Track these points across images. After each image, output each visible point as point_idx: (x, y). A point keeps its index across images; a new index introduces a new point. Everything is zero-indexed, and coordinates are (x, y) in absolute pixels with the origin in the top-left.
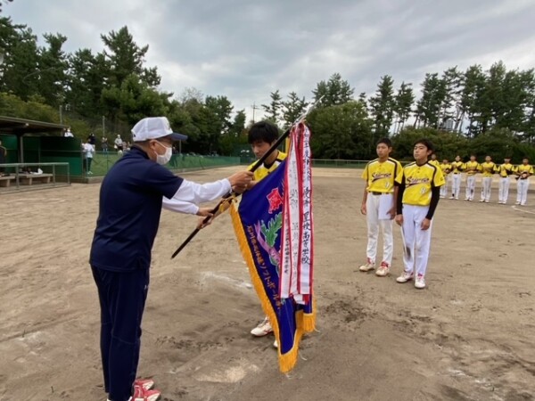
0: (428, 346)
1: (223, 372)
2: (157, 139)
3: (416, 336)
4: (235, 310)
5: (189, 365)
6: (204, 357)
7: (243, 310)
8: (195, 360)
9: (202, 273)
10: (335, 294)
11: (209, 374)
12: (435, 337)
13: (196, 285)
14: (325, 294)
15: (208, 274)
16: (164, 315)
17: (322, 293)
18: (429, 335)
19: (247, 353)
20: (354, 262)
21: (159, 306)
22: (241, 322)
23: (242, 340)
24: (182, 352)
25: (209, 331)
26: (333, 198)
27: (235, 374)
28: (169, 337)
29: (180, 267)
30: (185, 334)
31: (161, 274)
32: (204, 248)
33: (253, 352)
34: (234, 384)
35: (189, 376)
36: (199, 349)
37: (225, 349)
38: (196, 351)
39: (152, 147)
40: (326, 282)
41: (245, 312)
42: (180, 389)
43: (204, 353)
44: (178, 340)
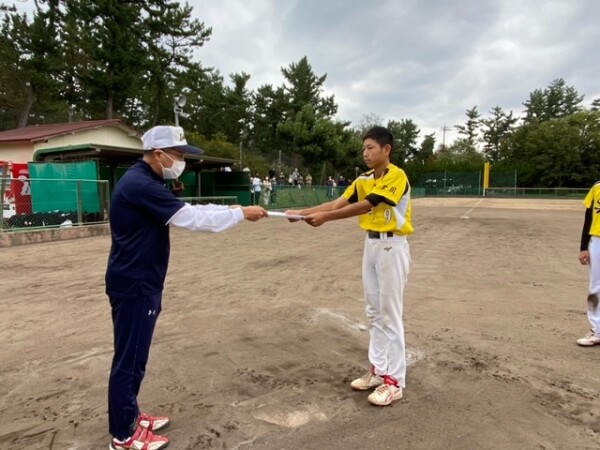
0: (575, 430)
1: (285, 414)
2: (162, 149)
3: (563, 414)
4: (333, 351)
5: (252, 402)
6: (273, 396)
7: (343, 352)
8: (262, 396)
9: (318, 309)
10: (470, 349)
11: (269, 414)
12: (593, 419)
13: (305, 321)
14: (457, 347)
15: (324, 311)
16: (257, 347)
17: (453, 346)
18: (586, 417)
19: (322, 399)
20: (519, 313)
21: (257, 338)
22: (334, 365)
23: (324, 384)
24: (254, 387)
25: (293, 370)
26: (531, 235)
27: (296, 419)
28: (249, 370)
29: (299, 301)
30: (268, 369)
31: (277, 306)
32: (335, 285)
33: (330, 399)
34: (290, 429)
35: (249, 412)
36: (274, 387)
37: (301, 391)
38: (269, 388)
39: (157, 158)
40: (466, 333)
41: (343, 356)
42: (232, 423)
43: (276, 391)
44: (256, 375)
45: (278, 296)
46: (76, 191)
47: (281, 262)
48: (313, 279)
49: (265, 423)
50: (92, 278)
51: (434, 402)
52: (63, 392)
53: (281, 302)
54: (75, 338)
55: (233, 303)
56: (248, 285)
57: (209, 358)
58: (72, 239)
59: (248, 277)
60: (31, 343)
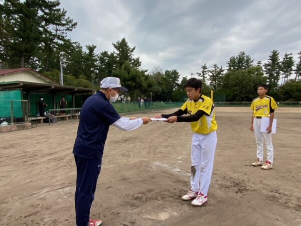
0: (288, 211)
1: (157, 214)
2: (112, 88)
3: (280, 204)
4: (169, 183)
5: (139, 209)
6: (148, 206)
7: (173, 183)
8: (143, 207)
9: (154, 163)
10: (231, 178)
11: (149, 214)
12: (294, 206)
13: (149, 169)
14: (224, 177)
15: (157, 163)
16: (131, 183)
17: (222, 177)
18: (290, 204)
19: (172, 205)
20: (246, 160)
21: (129, 178)
22: (171, 189)
23: (170, 199)
24: (137, 202)
25: (153, 193)
26: (239, 124)
27: (163, 216)
28: (131, 194)
29: (143, 159)
30: (140, 193)
31: (133, 162)
32: (157, 150)
33: (176, 205)
34: (162, 221)
35: (139, 214)
36: (146, 201)
37: (160, 202)
38: (144, 202)
39: (109, 92)
40: (226, 171)
41: (174, 184)
42: (133, 221)
43: (148, 203)
44: (136, 196)
45: (131, 157)
46: (10, 106)
47: (126, 140)
48: (145, 148)
49: (149, 219)
50: (28, 152)
51: (224, 203)
52: (38, 212)
53: (134, 160)
54: (32, 184)
55: (109, 162)
56: (114, 153)
57: (109, 190)
58: (8, 132)
59: (112, 149)
60: (9, 188)
